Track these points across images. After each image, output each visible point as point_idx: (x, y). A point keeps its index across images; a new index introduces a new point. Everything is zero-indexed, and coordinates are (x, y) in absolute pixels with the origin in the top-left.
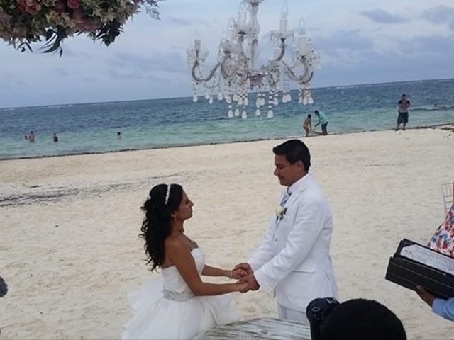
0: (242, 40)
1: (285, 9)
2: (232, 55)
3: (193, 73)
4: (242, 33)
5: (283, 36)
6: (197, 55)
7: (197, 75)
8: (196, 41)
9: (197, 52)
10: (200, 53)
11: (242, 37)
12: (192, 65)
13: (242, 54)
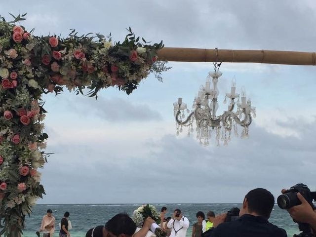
0: (207, 98)
1: (234, 80)
2: (202, 107)
3: (177, 118)
4: (208, 94)
5: (233, 97)
6: (180, 107)
7: (179, 119)
8: (179, 98)
9: (180, 105)
10: (181, 106)
11: (207, 96)
12: (176, 113)
13: (207, 106)
